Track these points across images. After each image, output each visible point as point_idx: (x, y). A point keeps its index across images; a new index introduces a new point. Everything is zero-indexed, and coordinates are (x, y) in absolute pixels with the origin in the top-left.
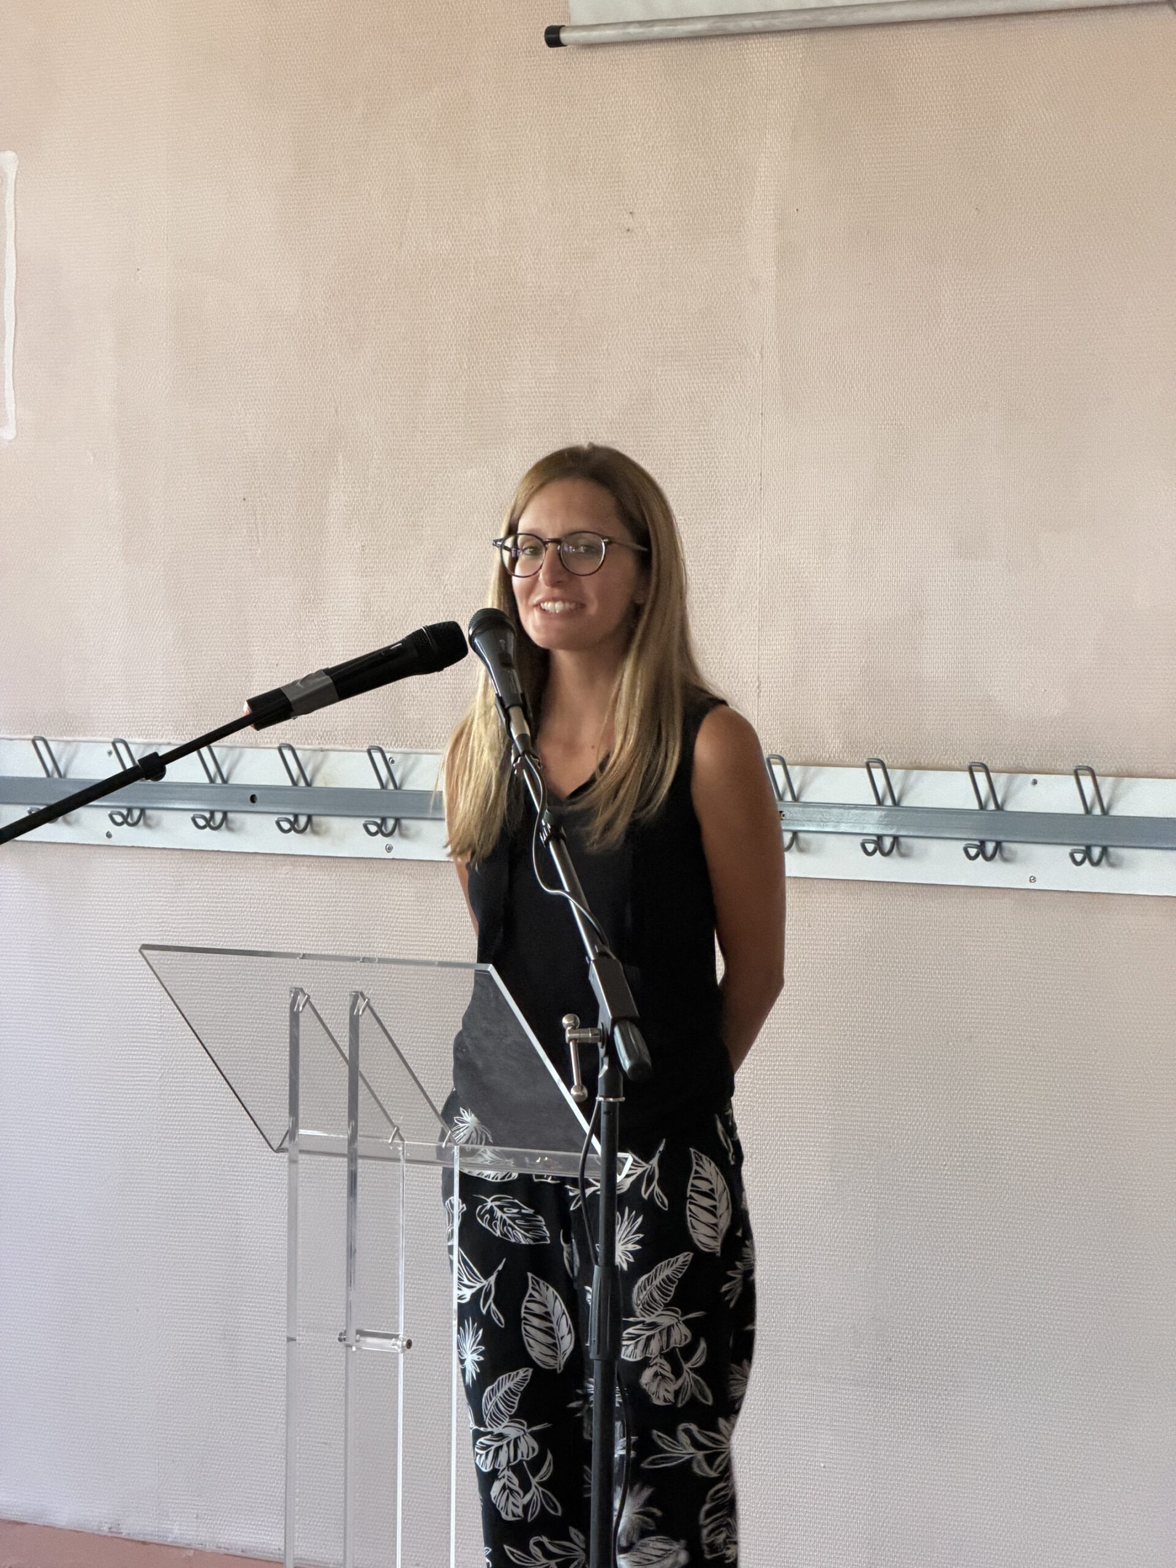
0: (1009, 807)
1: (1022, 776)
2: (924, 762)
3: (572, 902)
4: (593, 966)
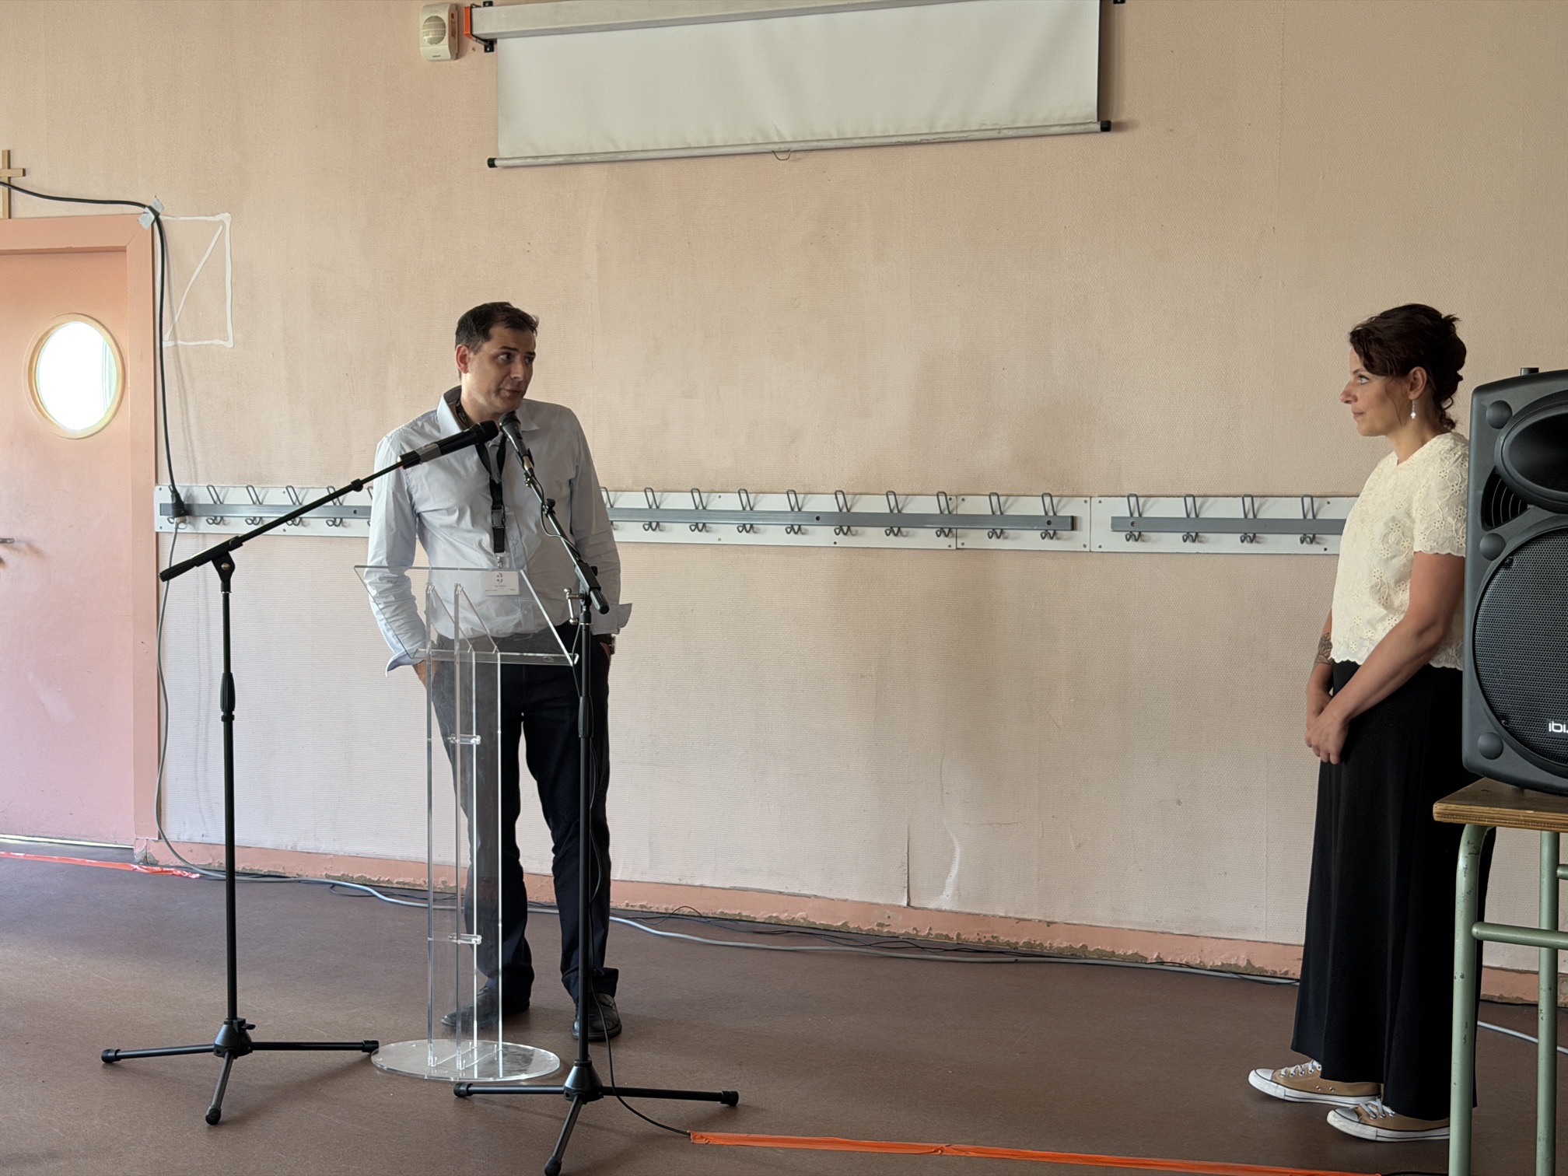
0: (708, 508)
1: (714, 494)
2: (669, 489)
3: (562, 539)
4: (577, 567)
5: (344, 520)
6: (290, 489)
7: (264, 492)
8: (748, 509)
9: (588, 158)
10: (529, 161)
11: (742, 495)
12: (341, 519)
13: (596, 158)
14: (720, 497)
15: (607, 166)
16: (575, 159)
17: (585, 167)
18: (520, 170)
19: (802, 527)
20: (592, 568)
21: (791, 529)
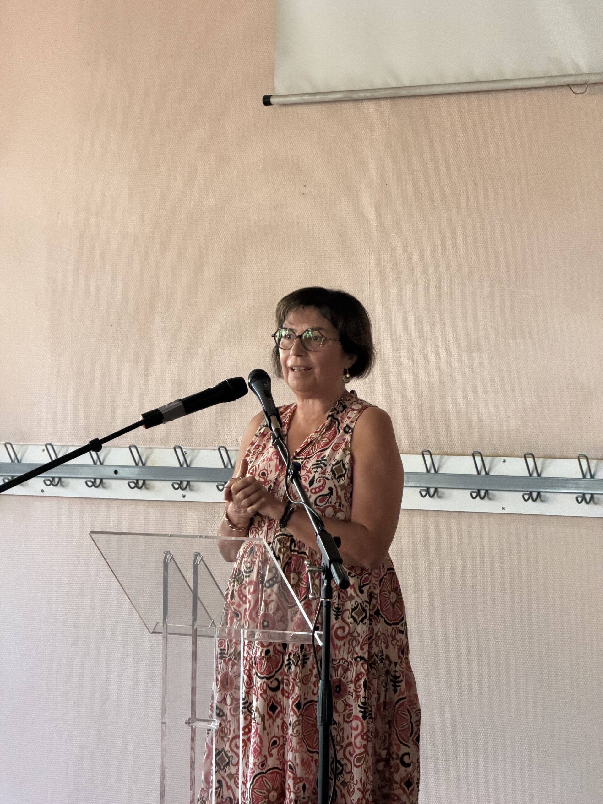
0: (492, 474)
1: (498, 458)
2: (449, 451)
3: (306, 507)
4: (319, 536)
5: (104, 481)
6: (50, 448)
7: (23, 448)
8: (535, 475)
9: (368, 95)
10: (307, 98)
11: (528, 459)
12: (101, 480)
13: (377, 94)
14: (504, 461)
15: (387, 103)
16: (355, 96)
17: (365, 104)
18: (299, 108)
19: (595, 496)
20: (335, 538)
21: (582, 499)
